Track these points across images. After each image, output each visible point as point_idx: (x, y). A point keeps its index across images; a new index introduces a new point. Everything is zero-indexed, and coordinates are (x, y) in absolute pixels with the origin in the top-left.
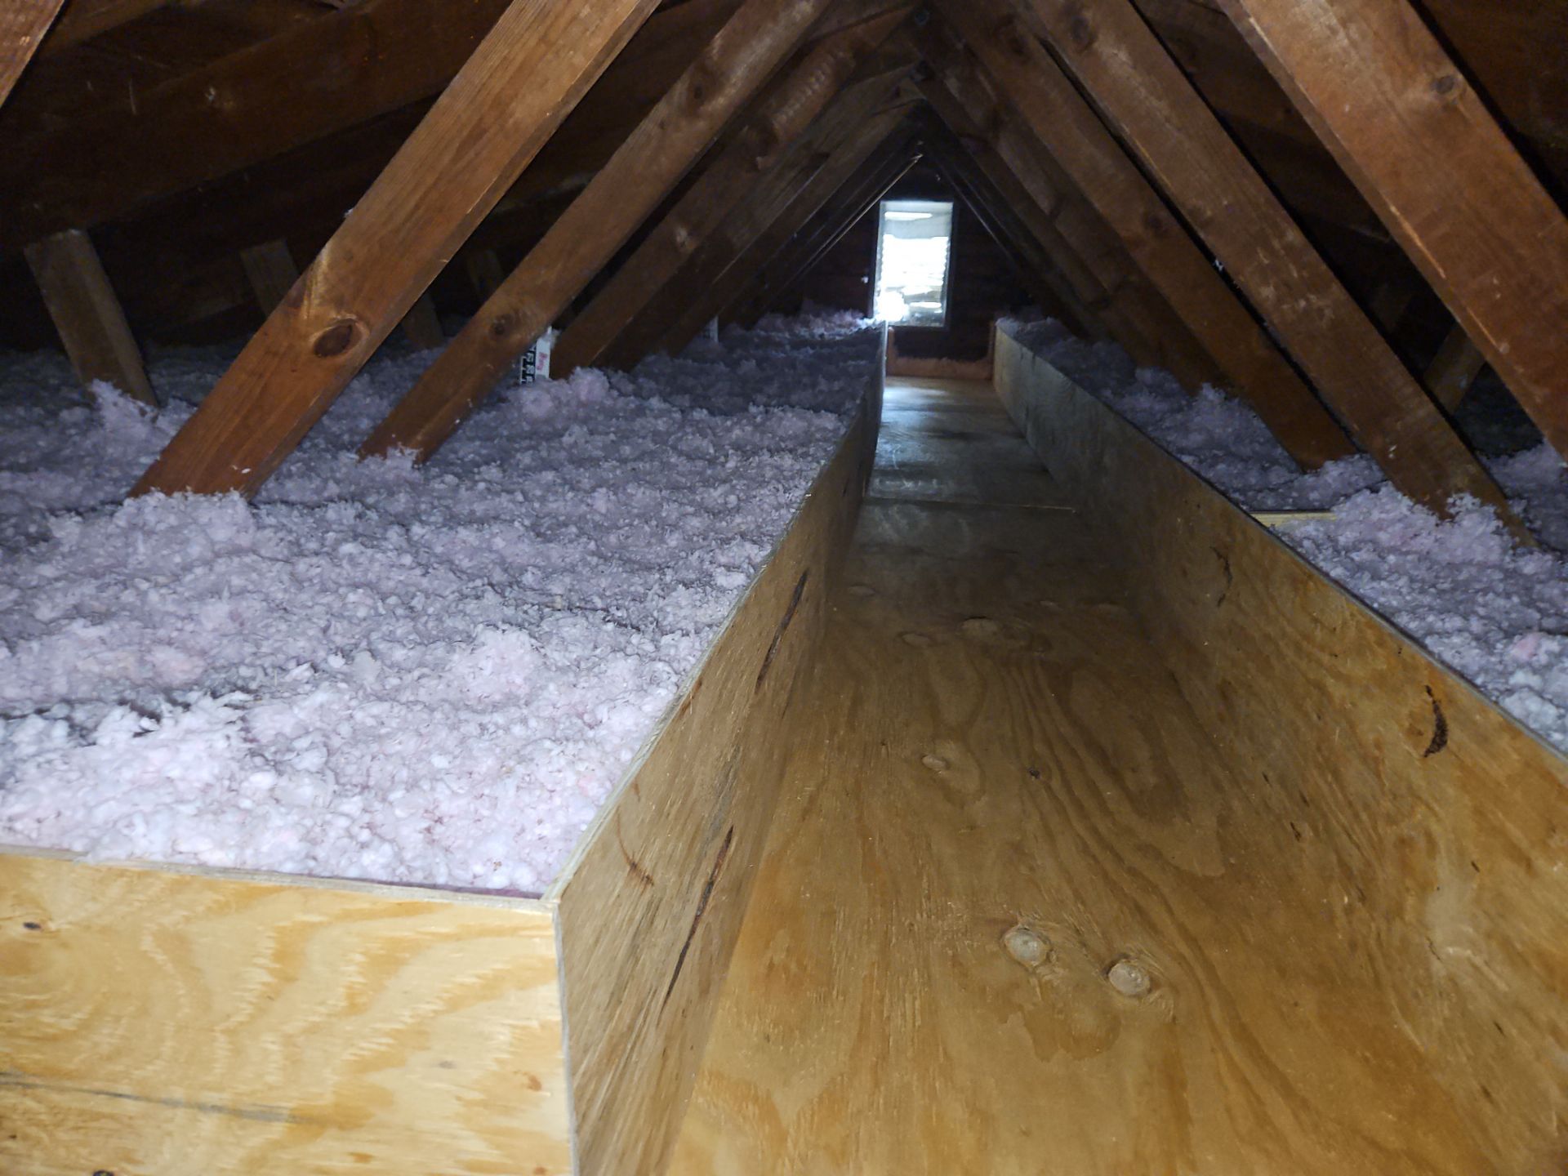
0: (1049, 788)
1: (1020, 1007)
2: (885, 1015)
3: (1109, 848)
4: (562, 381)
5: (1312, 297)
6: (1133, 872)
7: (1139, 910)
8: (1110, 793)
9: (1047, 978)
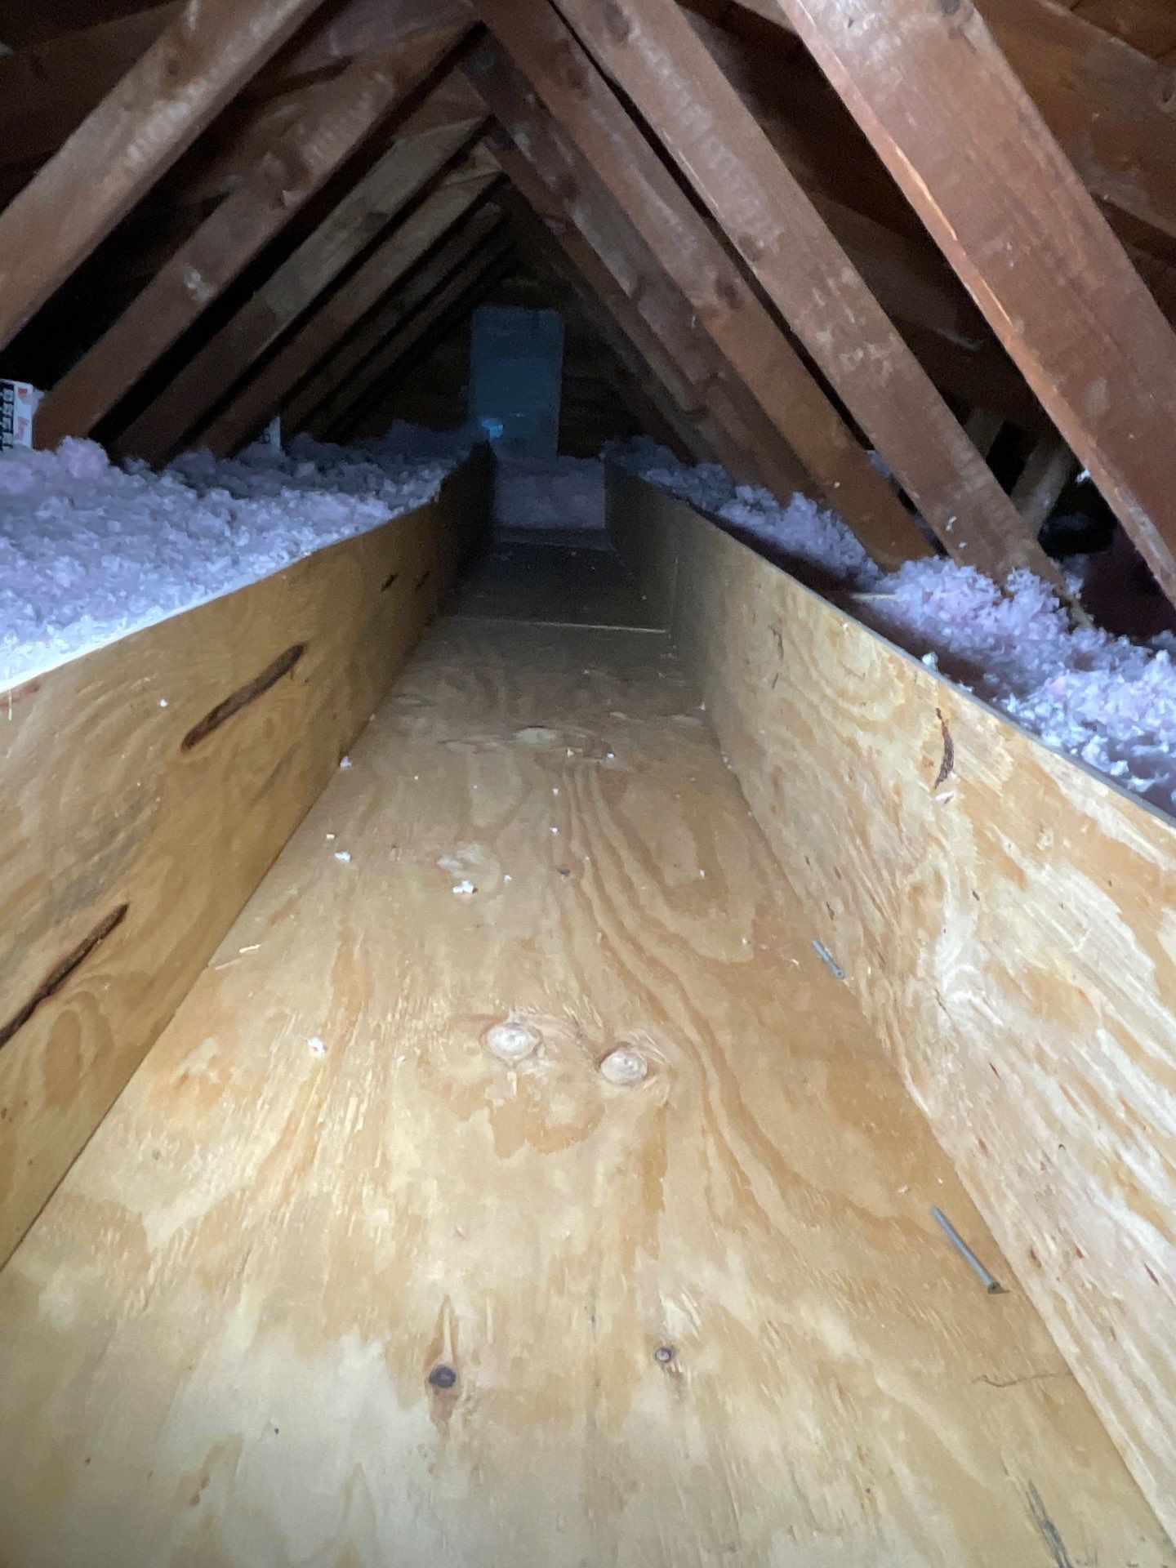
0: (577, 885)
1: (489, 1103)
2: (320, 1120)
3: (630, 939)
4: (47, 453)
5: (872, 348)
6: (653, 962)
7: (652, 998)
8: (644, 887)
9: (529, 1072)
